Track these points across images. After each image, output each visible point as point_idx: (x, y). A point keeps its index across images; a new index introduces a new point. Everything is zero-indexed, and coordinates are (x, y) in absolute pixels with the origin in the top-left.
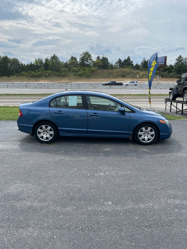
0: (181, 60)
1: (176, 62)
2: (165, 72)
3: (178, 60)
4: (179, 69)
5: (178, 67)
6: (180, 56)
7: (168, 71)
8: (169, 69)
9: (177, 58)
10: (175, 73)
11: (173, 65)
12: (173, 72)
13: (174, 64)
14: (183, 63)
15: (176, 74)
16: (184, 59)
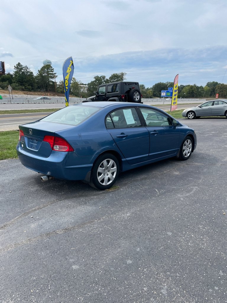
0: (22, 69)
1: (15, 70)
2: (4, 82)
3: (17, 68)
4: (21, 79)
5: (19, 77)
6: (19, 64)
7: (8, 81)
8: (9, 79)
9: (16, 66)
10: (17, 84)
11: (11, 74)
12: (14, 82)
13: (14, 73)
14: (23, 73)
15: (19, 85)
16: (24, 67)
